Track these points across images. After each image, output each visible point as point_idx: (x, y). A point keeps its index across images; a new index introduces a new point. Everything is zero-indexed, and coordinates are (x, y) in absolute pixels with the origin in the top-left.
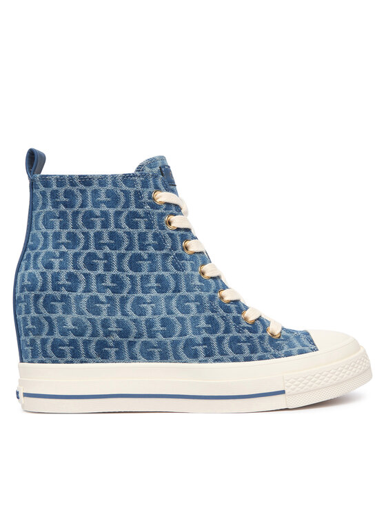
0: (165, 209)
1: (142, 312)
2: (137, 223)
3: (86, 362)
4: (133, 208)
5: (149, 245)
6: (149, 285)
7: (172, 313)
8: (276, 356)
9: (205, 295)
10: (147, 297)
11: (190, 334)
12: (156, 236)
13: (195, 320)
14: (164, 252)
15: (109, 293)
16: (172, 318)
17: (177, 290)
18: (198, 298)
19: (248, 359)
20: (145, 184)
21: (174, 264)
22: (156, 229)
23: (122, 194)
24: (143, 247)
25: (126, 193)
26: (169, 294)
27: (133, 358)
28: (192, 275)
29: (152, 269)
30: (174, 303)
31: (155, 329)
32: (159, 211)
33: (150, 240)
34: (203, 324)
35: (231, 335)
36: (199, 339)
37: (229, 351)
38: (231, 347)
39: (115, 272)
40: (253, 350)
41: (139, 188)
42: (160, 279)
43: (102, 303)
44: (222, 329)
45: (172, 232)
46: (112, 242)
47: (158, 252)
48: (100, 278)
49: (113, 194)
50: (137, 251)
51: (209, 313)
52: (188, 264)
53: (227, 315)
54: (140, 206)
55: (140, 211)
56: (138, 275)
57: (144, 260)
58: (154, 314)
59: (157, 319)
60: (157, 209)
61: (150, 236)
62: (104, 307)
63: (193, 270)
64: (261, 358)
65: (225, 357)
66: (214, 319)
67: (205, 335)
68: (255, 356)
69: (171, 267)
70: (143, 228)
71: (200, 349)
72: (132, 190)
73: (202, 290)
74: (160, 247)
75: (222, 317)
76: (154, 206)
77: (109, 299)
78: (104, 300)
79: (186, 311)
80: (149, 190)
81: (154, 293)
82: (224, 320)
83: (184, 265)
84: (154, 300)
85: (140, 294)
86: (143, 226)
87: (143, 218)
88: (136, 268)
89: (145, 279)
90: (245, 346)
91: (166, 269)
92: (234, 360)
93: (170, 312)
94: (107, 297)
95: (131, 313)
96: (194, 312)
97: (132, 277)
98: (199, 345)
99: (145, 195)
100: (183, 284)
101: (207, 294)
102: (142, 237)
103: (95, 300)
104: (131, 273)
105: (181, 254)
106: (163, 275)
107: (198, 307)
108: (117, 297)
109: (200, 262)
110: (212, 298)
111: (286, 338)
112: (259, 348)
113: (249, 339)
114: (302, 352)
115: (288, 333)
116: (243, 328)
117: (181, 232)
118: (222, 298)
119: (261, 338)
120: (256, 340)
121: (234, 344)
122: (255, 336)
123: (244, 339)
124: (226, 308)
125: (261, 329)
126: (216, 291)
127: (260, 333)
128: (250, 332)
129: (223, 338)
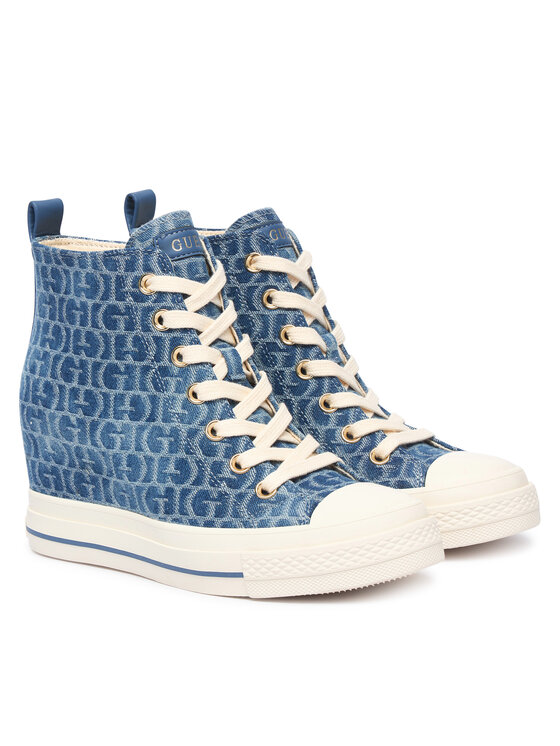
0: (155, 301)
1: (110, 444)
2: (115, 321)
3: (68, 497)
4: (112, 301)
5: (127, 352)
6: (123, 408)
7: (142, 450)
8: (247, 525)
9: (184, 429)
10: (118, 424)
11: (154, 482)
12: (136, 340)
13: (164, 461)
14: (145, 363)
15: (80, 414)
16: (140, 456)
17: (152, 419)
18: (175, 432)
19: (209, 524)
20: (131, 266)
21: (154, 381)
22: (139, 331)
23: (101, 280)
24: (120, 356)
25: (106, 278)
26: (142, 422)
27: (109, 501)
28: (174, 398)
29: (128, 387)
30: (145, 435)
31: (121, 468)
32: (146, 304)
33: (130, 346)
34: (171, 468)
35: (200, 488)
36: (162, 488)
37: (191, 509)
38: (193, 505)
39: (89, 387)
40: (220, 512)
41: (121, 271)
42: (135, 401)
43: (73, 426)
44: (192, 479)
45: (158, 334)
46: (88, 345)
47: (137, 363)
48: (74, 393)
49: (93, 279)
50: (113, 360)
51: (182, 454)
52: (173, 382)
53: (206, 460)
54: (121, 297)
55: (121, 305)
56: (112, 393)
57: (120, 373)
58: (122, 448)
59: (124, 455)
60: (143, 301)
61: (130, 339)
62: (76, 431)
63: (178, 390)
64: (225, 525)
65: (184, 518)
66: (186, 463)
67: (170, 484)
68: (219, 521)
69: (150, 385)
70: (121, 330)
71: (161, 502)
72: (113, 275)
73: (182, 421)
74: (140, 357)
75: (198, 462)
76: (139, 298)
77: (81, 422)
78: (75, 423)
79: (156, 448)
80: (136, 273)
81: (126, 420)
82: (199, 466)
83: (167, 383)
84: (126, 429)
85: (111, 420)
86: (122, 325)
87: (122, 315)
88: (111, 384)
89: (120, 399)
90: (212, 506)
91: (144, 388)
92: (193, 523)
93: (139, 448)
94: (78, 419)
95: (100, 443)
96: (165, 452)
97: (105, 395)
98: (160, 496)
99: (129, 281)
100: (160, 410)
101: (188, 427)
102: (120, 340)
103: (66, 421)
104: (105, 390)
105: (166, 368)
106: (139, 396)
107: (171, 444)
108: (88, 420)
109: (193, 379)
110: (192, 433)
111: (280, 499)
112: (230, 510)
113: (222, 496)
114: (282, 524)
115: (290, 491)
116: (221, 479)
117: (175, 334)
118: (213, 432)
119: (240, 497)
120: (232, 499)
121: (200, 501)
122: (232, 493)
123: (215, 495)
124: (209, 449)
125: (249, 483)
126: (203, 423)
127: (243, 489)
128: (230, 486)
129: (189, 491)
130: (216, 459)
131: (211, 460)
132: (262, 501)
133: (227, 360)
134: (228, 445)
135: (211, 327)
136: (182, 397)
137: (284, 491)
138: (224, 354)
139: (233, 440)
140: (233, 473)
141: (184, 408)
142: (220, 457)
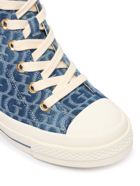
8: (34, 125)
9: (5, 64)
18: (1, 64)
19: (15, 118)
28: (1, 46)
35: (12, 97)
37: (7, 107)
38: (8, 105)
40: (21, 113)
44: (8, 91)
53: (16, 83)
64: (23, 121)
65: (3, 110)
66: (6, 81)
68: (20, 118)
73: (5, 59)
75: (12, 83)
90: (18, 109)
92: (8, 114)
101: (8, 63)
109: (11, 38)
110: (10, 67)
111: (52, 113)
112: (26, 114)
113: (23, 105)
114: (52, 130)
115: (58, 109)
116: (23, 95)
117: (3, 12)
118: (21, 67)
119: (32, 107)
120: (27, 108)
121: (12, 104)
122: (28, 104)
123: (20, 104)
124: (18, 77)
125: (37, 100)
126: (16, 63)
127: (34, 103)
128: (27, 100)
129: (7, 97)
130: (21, 83)
131: (19, 83)
132: (43, 112)
133: (31, 26)
134: (28, 76)
135: (24, 7)
136: (5, 46)
137: (55, 109)
138: (30, 22)
139: (31, 74)
140: (29, 93)
141: (6, 52)
142: (23, 83)
